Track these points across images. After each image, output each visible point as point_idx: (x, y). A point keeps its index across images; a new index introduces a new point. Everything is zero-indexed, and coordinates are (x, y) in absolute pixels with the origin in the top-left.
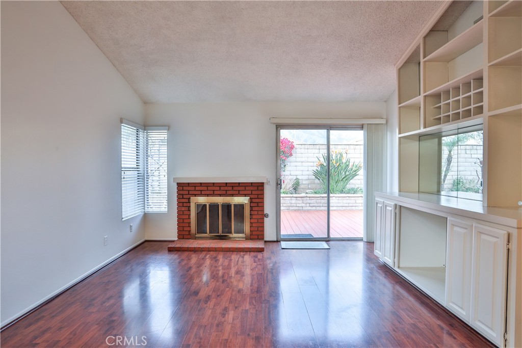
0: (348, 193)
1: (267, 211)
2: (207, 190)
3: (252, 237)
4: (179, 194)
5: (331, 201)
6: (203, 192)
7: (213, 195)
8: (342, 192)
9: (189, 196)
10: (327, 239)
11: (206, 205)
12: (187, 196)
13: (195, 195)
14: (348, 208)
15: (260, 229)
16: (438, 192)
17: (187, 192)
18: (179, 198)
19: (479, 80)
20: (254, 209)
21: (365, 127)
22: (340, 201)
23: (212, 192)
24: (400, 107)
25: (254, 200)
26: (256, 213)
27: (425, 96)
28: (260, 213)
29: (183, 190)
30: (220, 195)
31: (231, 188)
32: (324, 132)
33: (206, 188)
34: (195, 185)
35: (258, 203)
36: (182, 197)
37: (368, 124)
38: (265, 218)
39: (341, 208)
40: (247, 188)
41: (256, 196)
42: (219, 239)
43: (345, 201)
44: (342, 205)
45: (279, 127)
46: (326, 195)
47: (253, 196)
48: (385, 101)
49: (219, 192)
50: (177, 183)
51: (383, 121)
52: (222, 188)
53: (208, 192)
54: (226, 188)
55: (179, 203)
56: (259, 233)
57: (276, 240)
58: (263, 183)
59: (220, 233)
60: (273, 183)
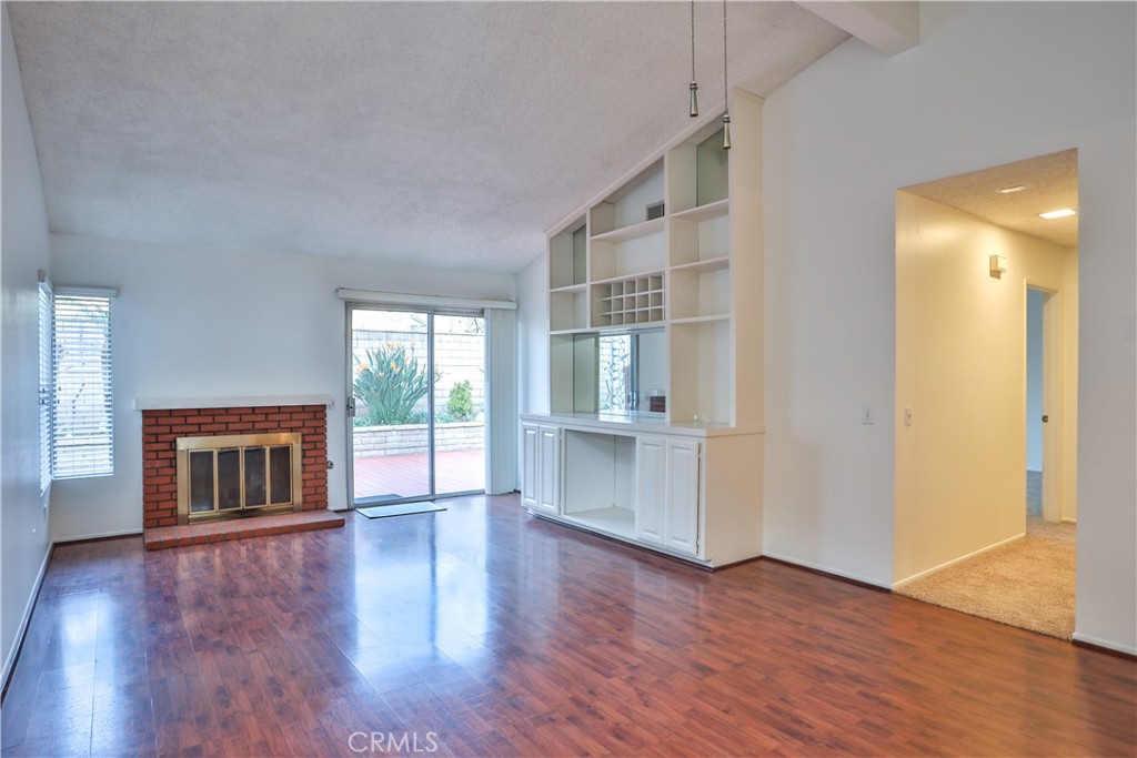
0: (417, 422)
1: (330, 457)
2: (214, 423)
3: (307, 506)
4: (146, 434)
5: (436, 437)
6: (203, 428)
7: (226, 431)
8: (403, 420)
9: (173, 436)
10: (431, 498)
11: (211, 453)
12: (169, 438)
13: (186, 434)
14: (418, 450)
15: (319, 490)
16: (596, 411)
17: (167, 429)
18: (146, 443)
19: (658, 279)
20: (307, 454)
21: (486, 313)
22: (405, 438)
23: (223, 427)
24: (552, 293)
25: (307, 439)
26: (312, 460)
27: (592, 286)
28: (319, 460)
29: (157, 424)
30: (241, 432)
31: (263, 418)
32: (424, 317)
33: (210, 419)
34: (185, 414)
35: (315, 442)
36: (154, 440)
37: (492, 309)
38: (328, 470)
39: (407, 450)
40: (294, 416)
41: (312, 431)
42: (241, 518)
43: (413, 438)
44: (408, 444)
45: (350, 305)
46: (426, 426)
47: (305, 431)
48: (515, 275)
49: (239, 426)
50: (143, 411)
51: (512, 306)
52: (244, 418)
53: (215, 427)
54: (253, 418)
55: (146, 452)
56: (317, 497)
57: (346, 507)
58: (325, 406)
59: (243, 505)
60: (340, 406)
